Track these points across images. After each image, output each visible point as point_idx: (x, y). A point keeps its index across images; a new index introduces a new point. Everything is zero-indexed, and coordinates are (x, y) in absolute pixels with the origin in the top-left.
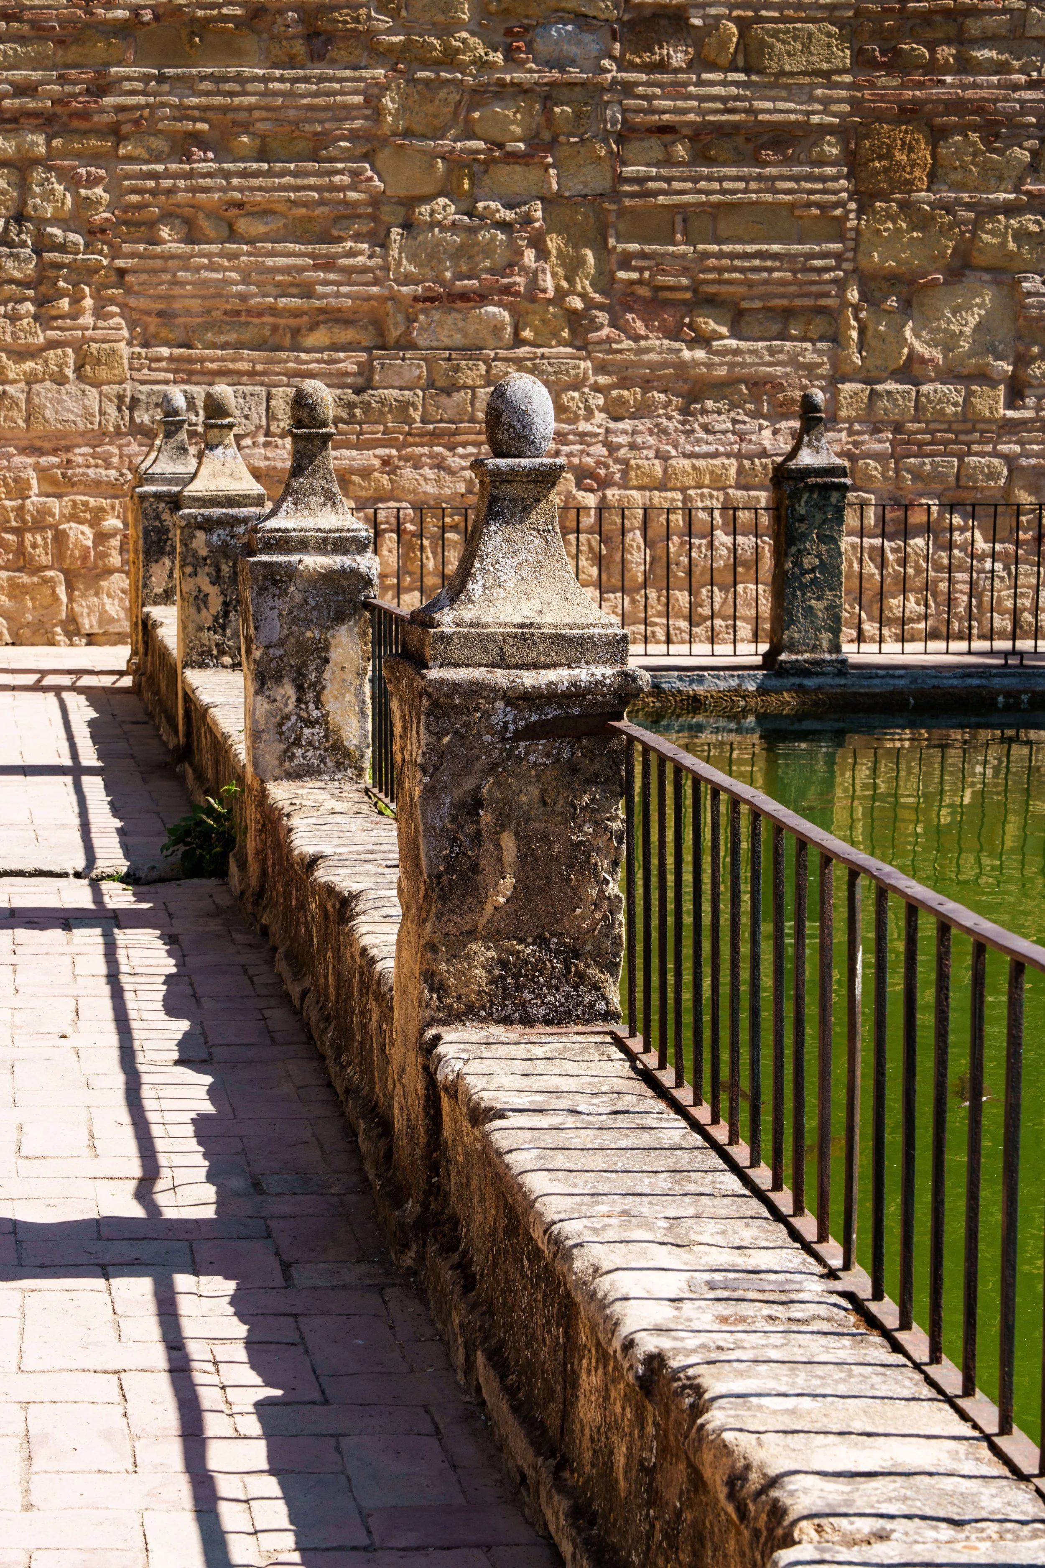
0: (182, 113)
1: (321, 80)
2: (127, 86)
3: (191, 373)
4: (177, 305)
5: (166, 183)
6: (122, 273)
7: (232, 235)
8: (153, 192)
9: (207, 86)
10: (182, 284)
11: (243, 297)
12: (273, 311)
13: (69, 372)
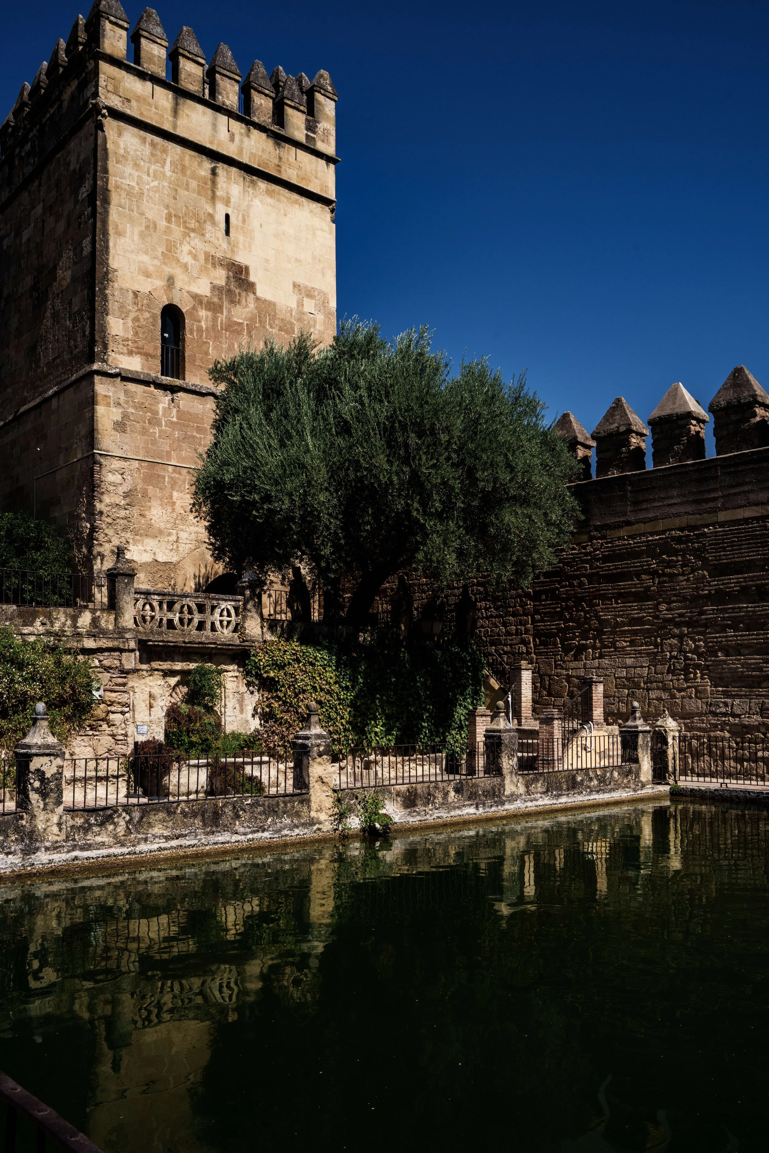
0: (723, 619)
1: (763, 606)
2: (708, 612)
3: (728, 695)
4: (724, 675)
5: (719, 639)
6: (708, 666)
7: (740, 654)
8: (716, 642)
9: (730, 610)
10: (725, 669)
11: (742, 672)
12: (751, 676)
13: (693, 696)
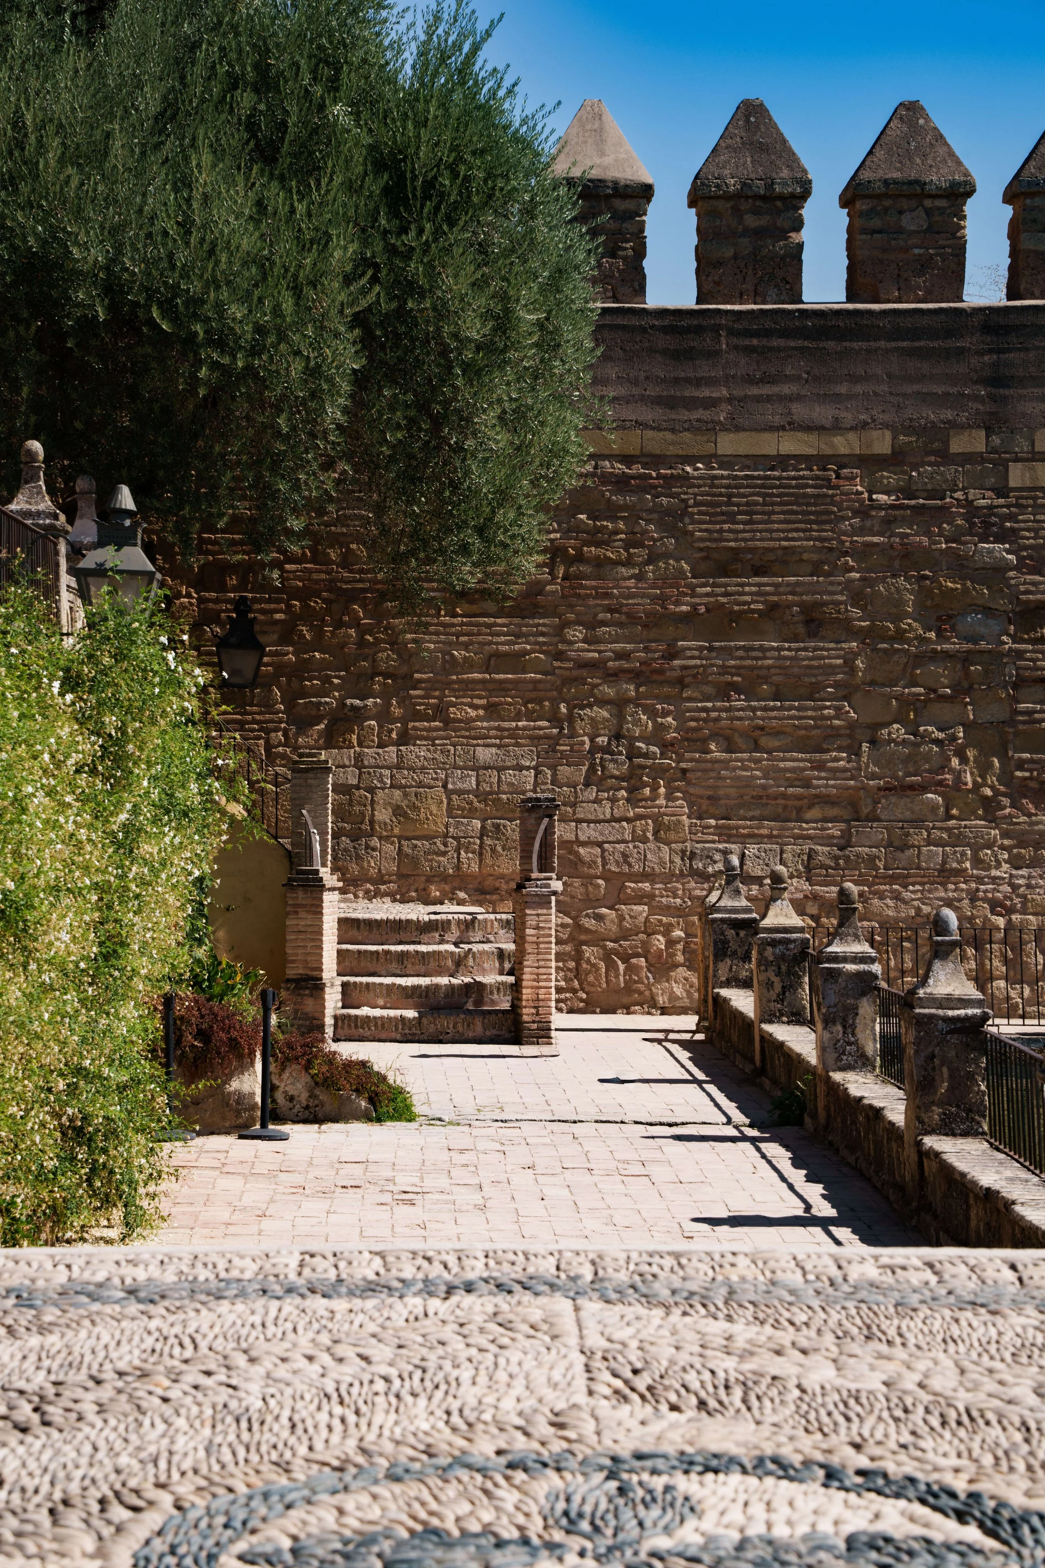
0: (724, 670)
1: (815, 649)
2: (689, 653)
3: (730, 836)
4: (721, 792)
5: (714, 714)
6: (684, 771)
7: (757, 748)
8: (705, 720)
9: (741, 653)
10: (724, 778)
11: (764, 787)
12: (784, 796)
13: (650, 835)
